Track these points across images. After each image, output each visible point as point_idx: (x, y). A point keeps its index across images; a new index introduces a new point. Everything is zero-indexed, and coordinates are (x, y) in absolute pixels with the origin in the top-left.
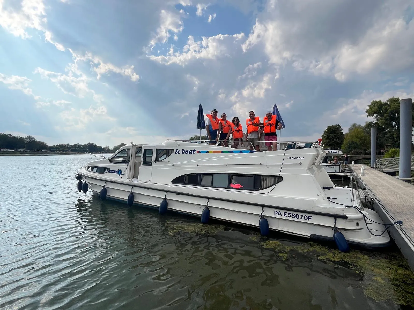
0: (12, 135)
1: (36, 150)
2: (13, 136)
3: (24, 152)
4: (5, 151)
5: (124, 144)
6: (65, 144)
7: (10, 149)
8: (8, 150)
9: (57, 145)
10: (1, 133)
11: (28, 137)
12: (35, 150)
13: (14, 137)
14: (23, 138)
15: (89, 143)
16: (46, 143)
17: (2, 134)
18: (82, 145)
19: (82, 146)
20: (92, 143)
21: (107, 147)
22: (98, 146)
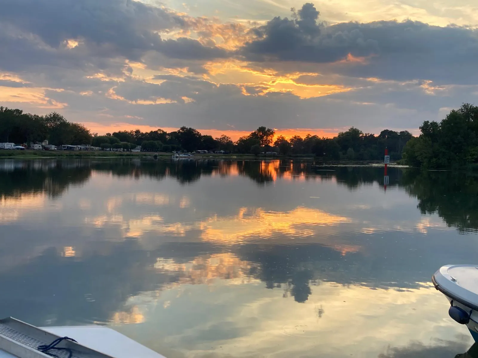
0: (21, 111)
1: (68, 147)
2: (23, 113)
3: (44, 151)
4: (7, 149)
5: (266, 129)
6: (132, 131)
7: (17, 143)
8: (13, 146)
9: (115, 134)
10: (2, 108)
11: (52, 116)
12: (65, 147)
13: (26, 116)
14: (42, 118)
15: (183, 129)
16: (88, 130)
17: (4, 109)
18: (168, 134)
19: (167, 137)
20: (190, 129)
21: (224, 138)
22: (204, 136)
